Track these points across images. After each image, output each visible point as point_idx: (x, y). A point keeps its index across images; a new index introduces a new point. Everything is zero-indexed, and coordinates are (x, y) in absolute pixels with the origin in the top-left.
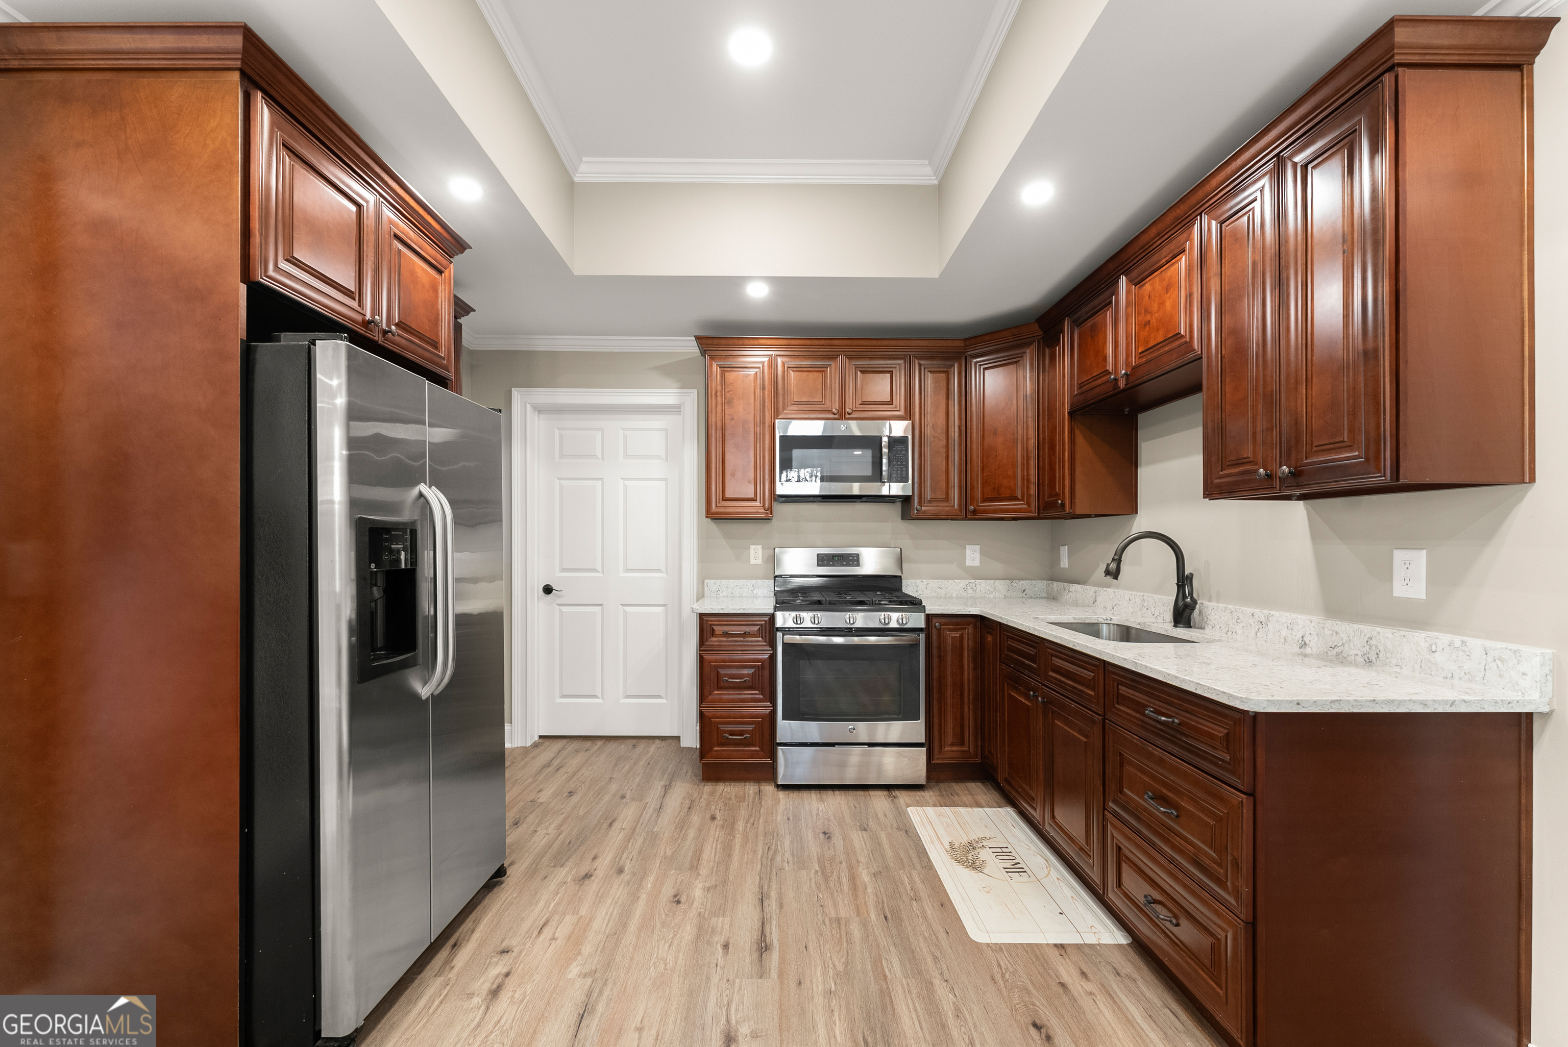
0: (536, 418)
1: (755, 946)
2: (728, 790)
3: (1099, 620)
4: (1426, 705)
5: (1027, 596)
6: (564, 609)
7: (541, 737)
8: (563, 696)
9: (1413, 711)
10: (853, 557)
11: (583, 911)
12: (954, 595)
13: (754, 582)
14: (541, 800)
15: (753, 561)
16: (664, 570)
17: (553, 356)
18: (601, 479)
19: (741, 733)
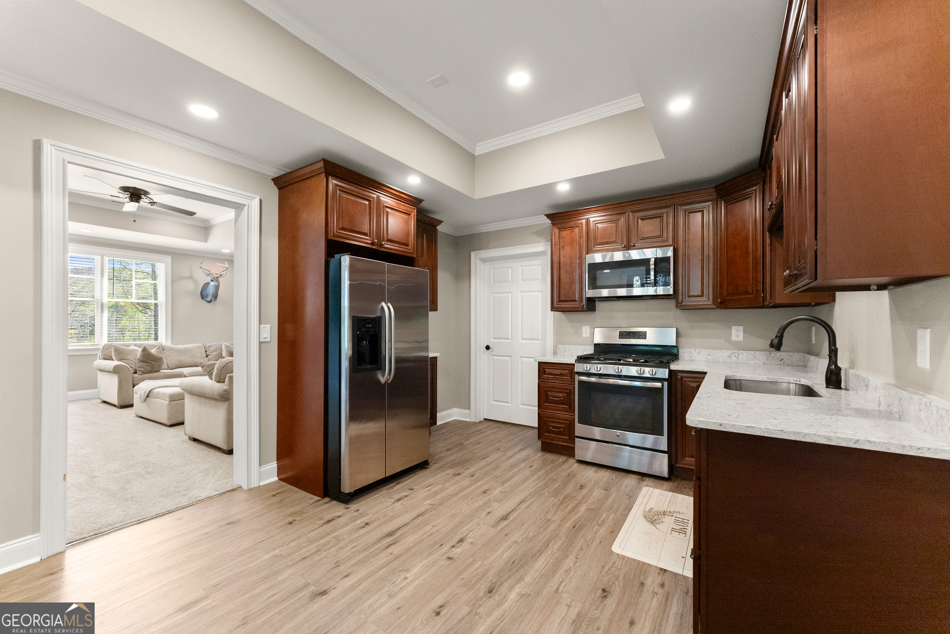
0: (483, 264)
1: (501, 517)
2: (550, 457)
3: (791, 380)
4: (830, 439)
5: (785, 364)
6: (494, 357)
7: (485, 419)
8: (494, 401)
9: (817, 442)
10: (642, 333)
11: (446, 486)
12: (721, 360)
13: (584, 347)
14: (465, 444)
15: (584, 335)
16: (540, 339)
17: (488, 234)
18: (511, 292)
19: (559, 428)
